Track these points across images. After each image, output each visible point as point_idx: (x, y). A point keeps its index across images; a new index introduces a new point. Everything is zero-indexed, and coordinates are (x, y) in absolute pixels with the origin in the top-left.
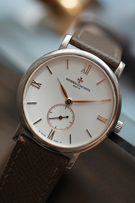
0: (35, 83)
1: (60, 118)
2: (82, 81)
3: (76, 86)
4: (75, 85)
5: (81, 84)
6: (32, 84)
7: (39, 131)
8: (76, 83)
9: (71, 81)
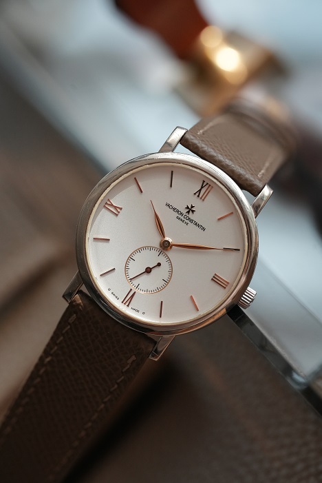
0: (112, 205)
1: (148, 270)
2: (193, 211)
3: (182, 218)
4: (180, 216)
5: (191, 215)
6: (106, 206)
7: (109, 290)
8: (182, 214)
9: (174, 209)
